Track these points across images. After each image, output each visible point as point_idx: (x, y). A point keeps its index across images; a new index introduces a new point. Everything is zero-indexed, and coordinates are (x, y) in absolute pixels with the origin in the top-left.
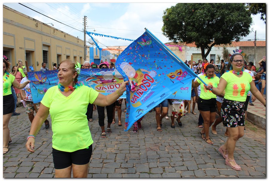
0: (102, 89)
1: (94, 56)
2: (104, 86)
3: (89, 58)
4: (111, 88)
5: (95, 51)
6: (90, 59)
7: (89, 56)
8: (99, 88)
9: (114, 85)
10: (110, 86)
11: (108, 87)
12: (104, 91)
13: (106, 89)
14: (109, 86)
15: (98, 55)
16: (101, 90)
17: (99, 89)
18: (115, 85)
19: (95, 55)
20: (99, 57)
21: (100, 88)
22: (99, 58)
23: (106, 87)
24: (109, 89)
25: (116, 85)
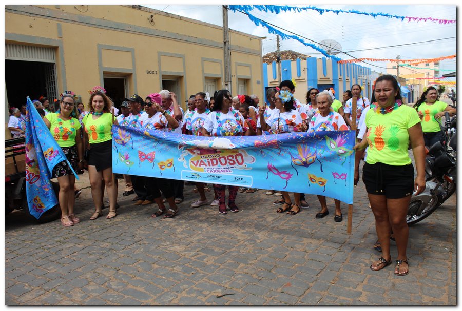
0: (200, 165)
1: (319, 79)
2: (203, 160)
3: (307, 82)
4: (213, 165)
5: (320, 65)
6: (308, 85)
7: (306, 79)
8: (195, 162)
9: (217, 158)
10: (212, 160)
11: (209, 162)
12: (202, 170)
13: (206, 166)
14: (210, 160)
15: (330, 75)
16: (198, 166)
17: (195, 165)
18: (219, 159)
19: (320, 75)
20: (331, 79)
21: (198, 162)
22: (332, 83)
23: (205, 161)
24: (210, 165)
25: (221, 159)
